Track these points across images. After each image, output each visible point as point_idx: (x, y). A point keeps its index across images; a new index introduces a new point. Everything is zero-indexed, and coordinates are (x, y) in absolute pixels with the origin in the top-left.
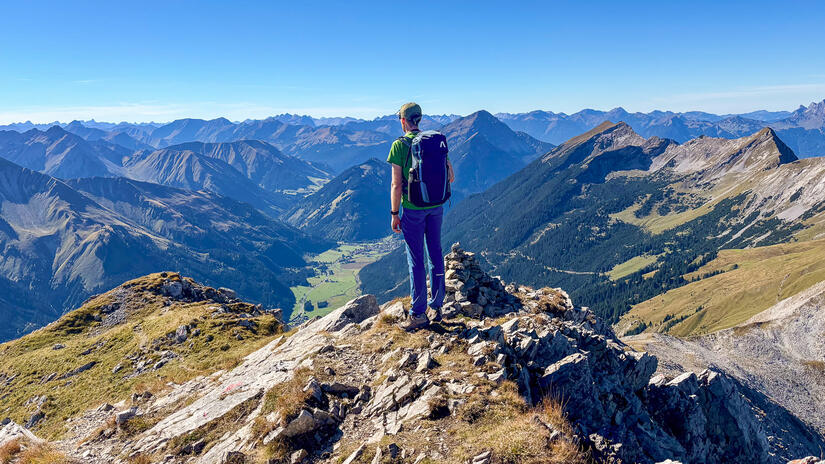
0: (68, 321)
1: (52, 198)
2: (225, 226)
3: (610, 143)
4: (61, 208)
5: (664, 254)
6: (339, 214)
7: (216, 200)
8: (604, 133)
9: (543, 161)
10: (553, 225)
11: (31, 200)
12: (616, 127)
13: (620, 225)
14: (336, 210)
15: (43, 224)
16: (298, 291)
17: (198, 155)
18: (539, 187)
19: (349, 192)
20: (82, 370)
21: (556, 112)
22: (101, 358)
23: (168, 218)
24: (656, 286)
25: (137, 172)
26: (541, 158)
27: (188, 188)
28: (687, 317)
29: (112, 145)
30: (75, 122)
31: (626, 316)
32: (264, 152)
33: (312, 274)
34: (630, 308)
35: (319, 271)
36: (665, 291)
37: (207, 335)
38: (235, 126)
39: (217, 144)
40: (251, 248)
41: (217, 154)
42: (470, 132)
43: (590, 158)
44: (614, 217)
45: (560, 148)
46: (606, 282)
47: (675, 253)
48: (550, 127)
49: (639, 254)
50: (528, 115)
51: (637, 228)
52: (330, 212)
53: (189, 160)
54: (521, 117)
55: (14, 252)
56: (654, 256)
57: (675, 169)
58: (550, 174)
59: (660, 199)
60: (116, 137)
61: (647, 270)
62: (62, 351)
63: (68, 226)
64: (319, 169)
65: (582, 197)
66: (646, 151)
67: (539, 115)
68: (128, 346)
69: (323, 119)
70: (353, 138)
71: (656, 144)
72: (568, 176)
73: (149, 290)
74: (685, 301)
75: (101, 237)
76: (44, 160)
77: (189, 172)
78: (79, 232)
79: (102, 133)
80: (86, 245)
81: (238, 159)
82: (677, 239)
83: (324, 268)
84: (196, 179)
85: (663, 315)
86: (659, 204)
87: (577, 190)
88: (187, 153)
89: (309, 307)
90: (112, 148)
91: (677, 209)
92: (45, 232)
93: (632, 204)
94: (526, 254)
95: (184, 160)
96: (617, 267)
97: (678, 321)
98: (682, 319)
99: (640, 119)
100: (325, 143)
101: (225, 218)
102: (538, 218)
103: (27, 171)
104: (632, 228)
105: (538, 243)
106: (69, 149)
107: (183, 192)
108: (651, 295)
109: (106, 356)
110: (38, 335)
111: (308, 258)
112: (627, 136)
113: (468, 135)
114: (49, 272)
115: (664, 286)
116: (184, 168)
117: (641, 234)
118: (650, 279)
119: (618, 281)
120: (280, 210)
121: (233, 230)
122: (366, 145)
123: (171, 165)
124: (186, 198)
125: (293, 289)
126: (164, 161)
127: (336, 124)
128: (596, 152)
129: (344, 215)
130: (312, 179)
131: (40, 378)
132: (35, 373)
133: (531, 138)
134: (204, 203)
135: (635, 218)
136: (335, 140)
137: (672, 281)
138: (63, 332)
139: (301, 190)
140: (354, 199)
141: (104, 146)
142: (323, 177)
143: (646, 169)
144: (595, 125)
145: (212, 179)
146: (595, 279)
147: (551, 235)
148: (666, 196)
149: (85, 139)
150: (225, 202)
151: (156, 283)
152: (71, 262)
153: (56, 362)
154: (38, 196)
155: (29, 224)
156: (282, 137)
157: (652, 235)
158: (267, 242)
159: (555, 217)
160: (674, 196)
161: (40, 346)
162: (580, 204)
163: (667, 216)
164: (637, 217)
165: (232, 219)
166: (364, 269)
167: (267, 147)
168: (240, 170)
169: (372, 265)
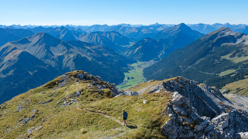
0: (49, 84)
1: (61, 46)
2: (106, 55)
3: (224, 34)
4: (64, 48)
5: (238, 69)
6: (137, 53)
7: (104, 48)
8: (222, 31)
9: (201, 39)
10: (203, 59)
11: (57, 46)
12: (226, 29)
13: (224, 60)
14: (137, 52)
15: (60, 52)
16: (126, 74)
17: (99, 35)
18: (199, 47)
19: (140, 47)
20: (48, 102)
21: (206, 24)
22: (54, 99)
23: (91, 52)
24: (235, 79)
25: (83, 39)
26: (201, 38)
27: (96, 44)
28: (244, 89)
29: (77, 32)
30: (67, 25)
31: (224, 87)
32: (117, 35)
33: (130, 70)
34: (225, 85)
35: (131, 69)
36: (237, 80)
37: (86, 95)
38: (109, 27)
39: (104, 32)
40: (113, 61)
41: (104, 35)
42: (178, 30)
43: (216, 39)
44: (223, 57)
45: (207, 35)
46: (218, 77)
47: (242, 69)
48: (204, 29)
49: (230, 69)
50: (197, 25)
51: (230, 61)
52: (135, 52)
53: (97, 36)
54: (195, 25)
55: (53, 59)
56: (235, 70)
57: (245, 43)
58: (203, 43)
59: (239, 52)
60: (78, 29)
61: (232, 74)
62: (44, 94)
63: (66, 53)
64: (132, 40)
65: (213, 51)
66: (235, 37)
67: (201, 25)
68: (62, 95)
69: (134, 25)
70: (142, 31)
71: (239, 35)
72: (209, 44)
73: (73, 76)
74: (244, 84)
75: (74, 56)
76: (60, 35)
77: (97, 40)
78: (69, 55)
79: (74, 28)
80: (70, 58)
81: (110, 36)
82: (243, 65)
83: (133, 68)
84: (98, 42)
85: (236, 88)
86: (238, 54)
87: (211, 48)
88: (96, 34)
89: (129, 79)
90: (77, 33)
91: (244, 56)
92: (61, 55)
93: (229, 53)
94: (193, 67)
95: (95, 36)
96: (222, 72)
97: (241, 90)
98: (243, 89)
99: (234, 27)
100: (134, 32)
101: (106, 53)
102: (198, 57)
103: (56, 38)
104: (228, 61)
105: (197, 64)
106: (66, 33)
107: (95, 45)
108: (233, 82)
109: (56, 98)
110: (40, 88)
111: (129, 65)
112: (229, 32)
113: (178, 31)
114: (61, 65)
115: (237, 79)
116: (95, 38)
117: (231, 63)
118: (233, 77)
119: (222, 77)
120: (121, 51)
121: (108, 56)
122: (146, 33)
123: (92, 37)
124: (96, 47)
125: (124, 73)
126: (90, 36)
127: (138, 27)
128: (219, 37)
129: (139, 54)
130: (130, 43)
131: (37, 103)
132: (36, 101)
133: (198, 32)
134: (101, 48)
135: (229, 58)
136: (137, 31)
137: (240, 78)
138: (47, 88)
139: (127, 46)
140: (142, 49)
141: (74, 32)
142: (133, 42)
143: (235, 42)
144: (219, 28)
145: (103, 42)
146: (215, 75)
147: (202, 62)
148: (241, 51)
149: (70, 30)
150: (106, 48)
151: (75, 74)
152: (67, 63)
153: (42, 98)
154: (59, 45)
155: (56, 52)
156: (122, 30)
157: (235, 63)
158: (117, 60)
159: (204, 56)
160: (244, 51)
161: (40, 92)
162: (212, 53)
163: (241, 58)
164: (230, 57)
165: (108, 53)
166: (144, 69)
167: (118, 33)
168: (110, 39)
169: (147, 68)
